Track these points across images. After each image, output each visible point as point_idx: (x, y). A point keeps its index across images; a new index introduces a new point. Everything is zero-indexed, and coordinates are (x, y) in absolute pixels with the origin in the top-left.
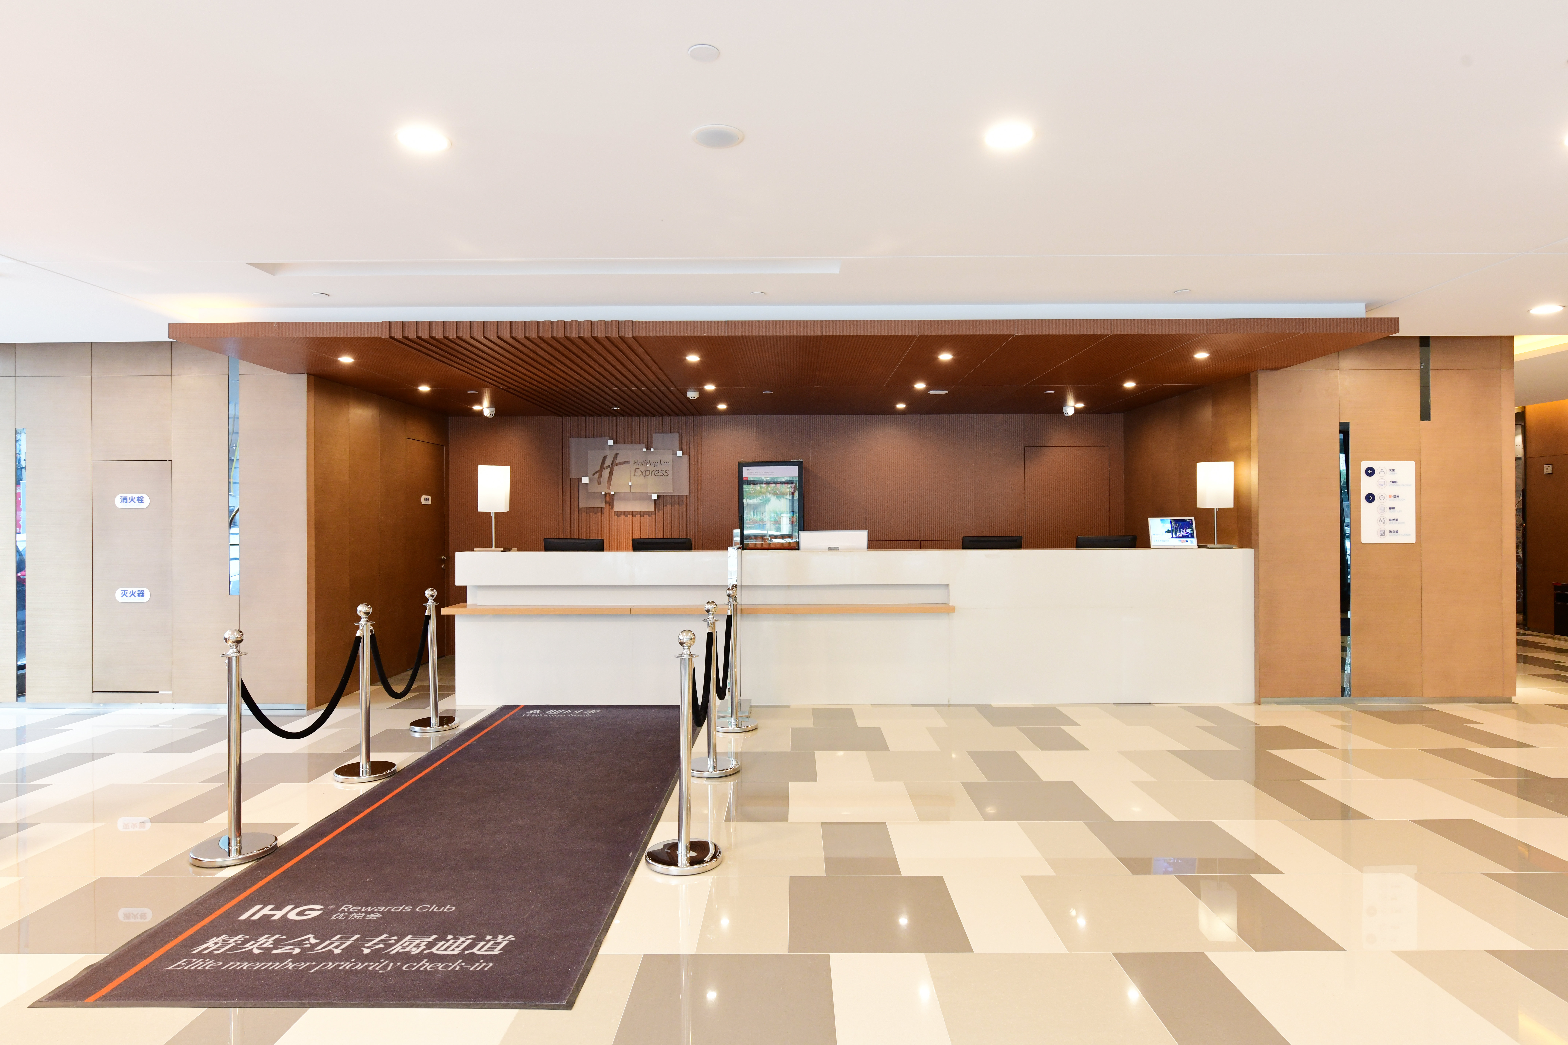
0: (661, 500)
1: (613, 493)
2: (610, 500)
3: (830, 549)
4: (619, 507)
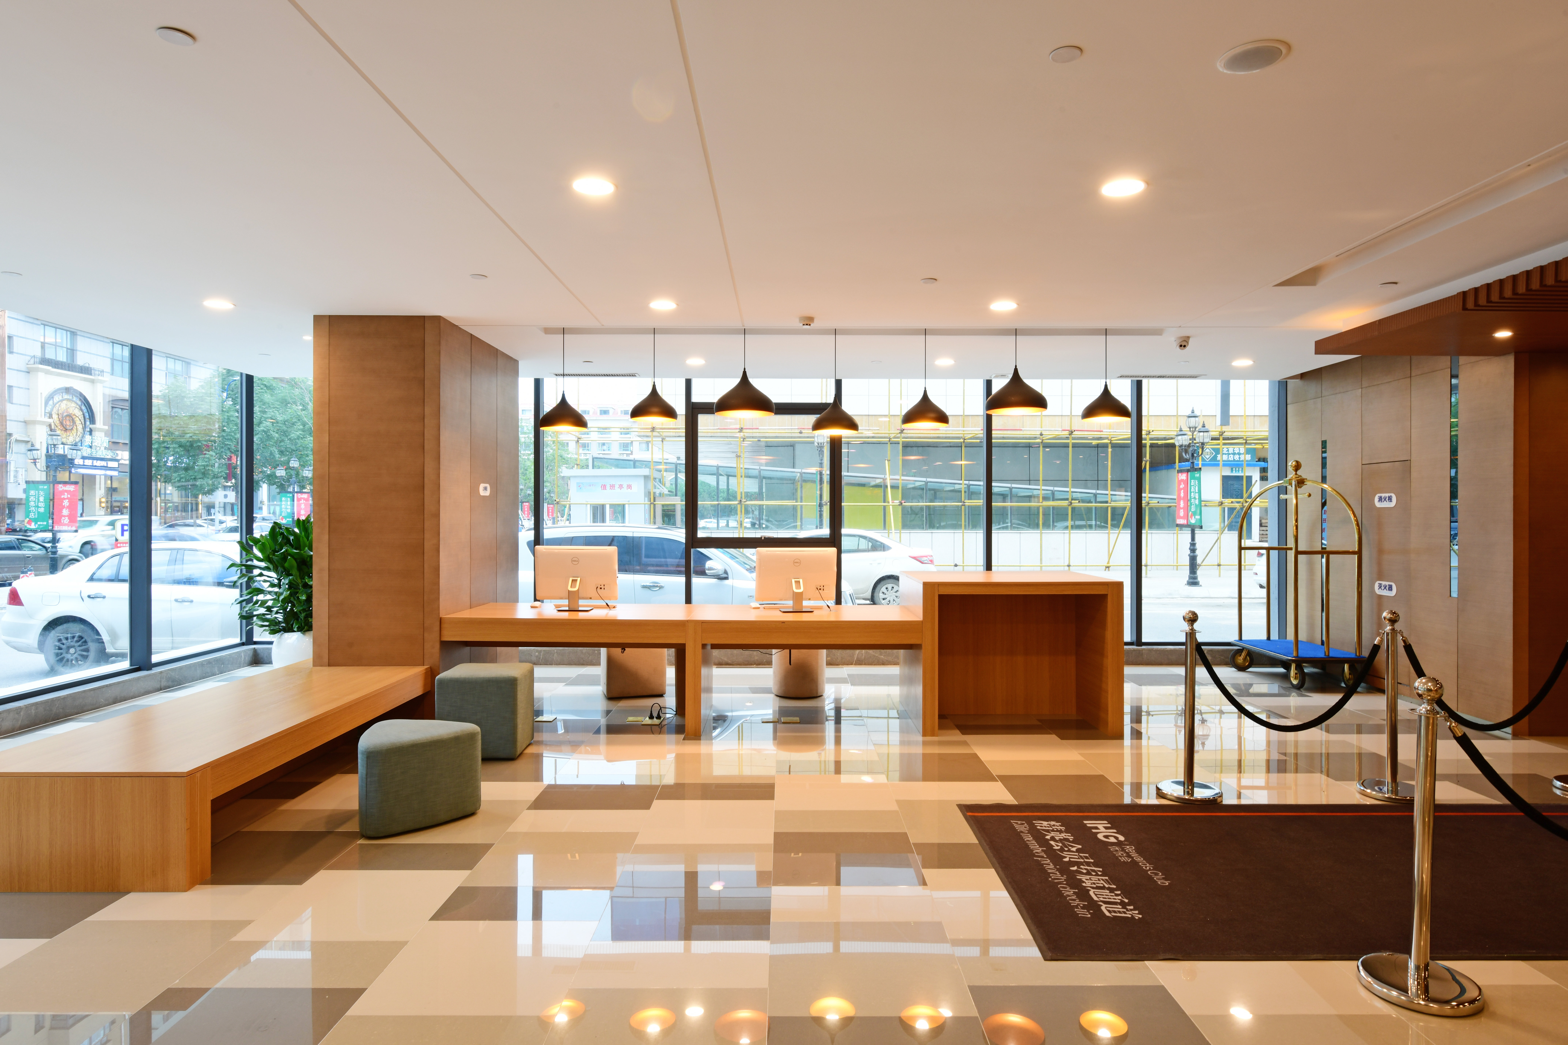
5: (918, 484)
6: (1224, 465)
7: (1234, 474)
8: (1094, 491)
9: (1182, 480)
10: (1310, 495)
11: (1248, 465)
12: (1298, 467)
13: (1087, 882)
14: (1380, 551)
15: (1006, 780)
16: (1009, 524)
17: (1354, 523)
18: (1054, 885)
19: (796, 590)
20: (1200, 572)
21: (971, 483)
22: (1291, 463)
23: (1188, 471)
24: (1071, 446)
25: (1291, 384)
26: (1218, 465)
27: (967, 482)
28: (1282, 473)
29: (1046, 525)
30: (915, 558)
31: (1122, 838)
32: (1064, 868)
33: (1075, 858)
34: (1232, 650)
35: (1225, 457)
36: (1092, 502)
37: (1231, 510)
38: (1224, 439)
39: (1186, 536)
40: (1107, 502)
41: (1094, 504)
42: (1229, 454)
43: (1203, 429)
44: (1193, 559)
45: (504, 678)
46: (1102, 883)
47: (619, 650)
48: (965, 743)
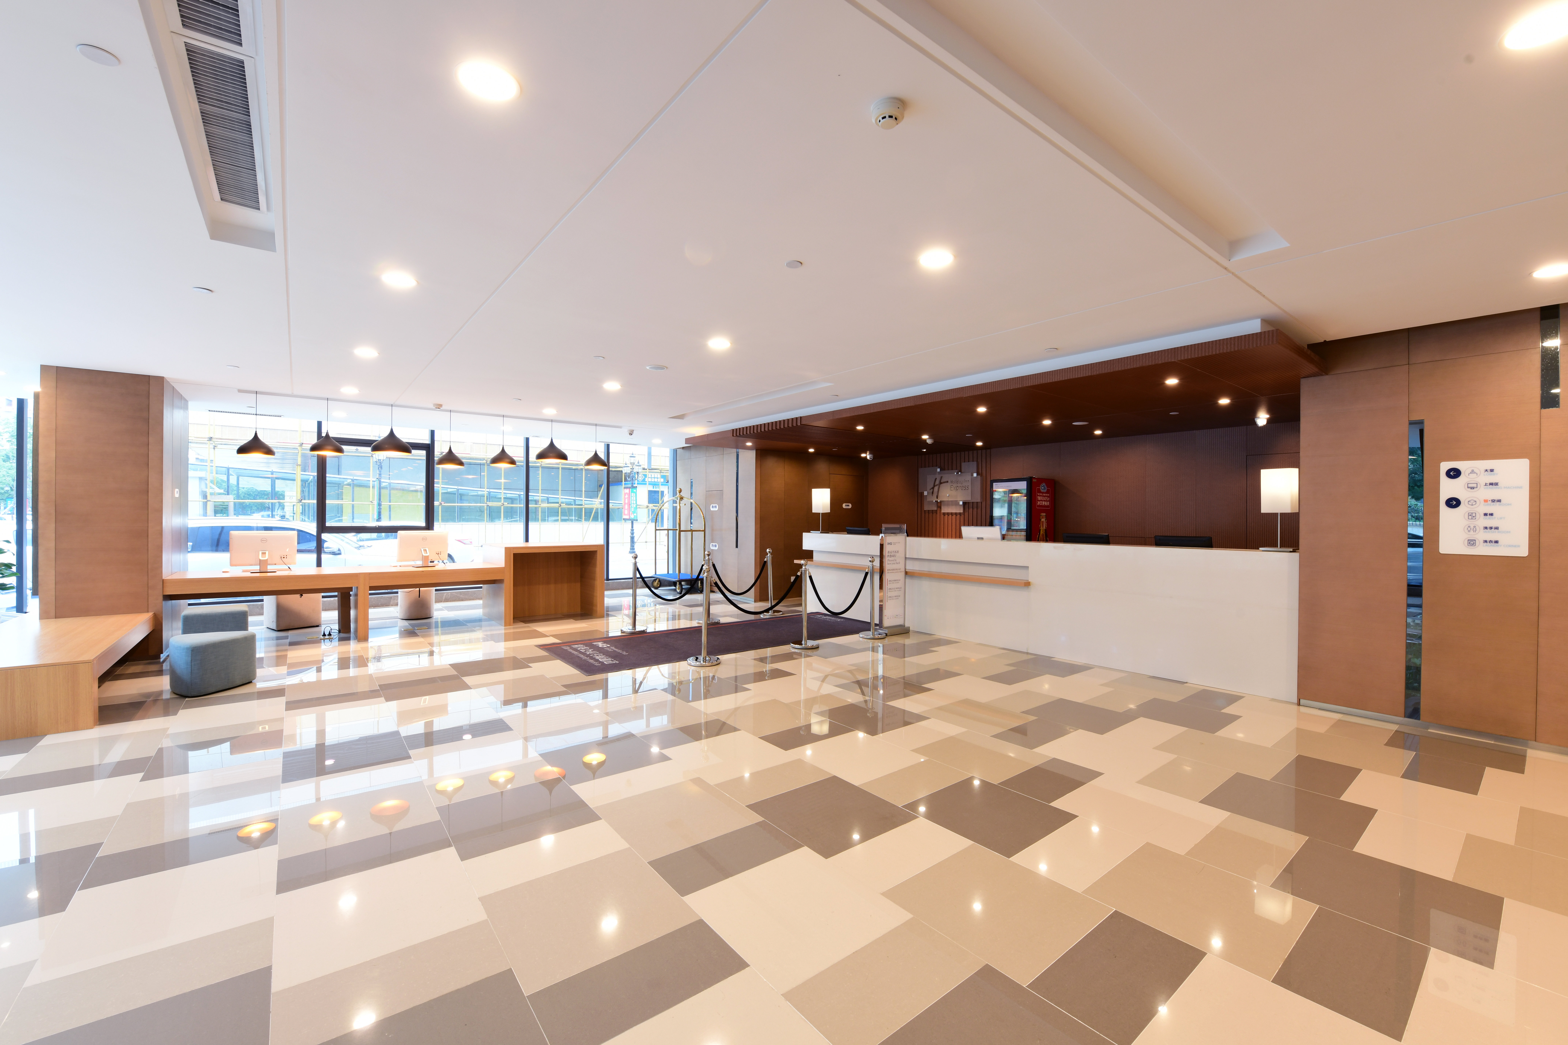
0: (967, 506)
1: (939, 501)
2: (939, 505)
3: (978, 538)
4: (945, 510)
5: (449, 490)
6: (649, 484)
7: (655, 489)
8: (574, 498)
9: (627, 493)
10: (685, 505)
11: (662, 485)
12: (680, 491)
13: (597, 658)
14: (713, 530)
15: (554, 636)
16: (518, 519)
17: (703, 518)
18: (585, 660)
19: (424, 555)
20: (636, 546)
21: (491, 490)
22: (678, 489)
23: (630, 488)
24: (560, 468)
25: (679, 451)
26: (646, 484)
27: (488, 490)
28: (674, 494)
29: (543, 520)
30: (459, 541)
31: (609, 646)
32: (588, 656)
33: (592, 653)
34: (651, 580)
35: (650, 480)
36: (572, 505)
37: (653, 510)
38: (649, 470)
39: (628, 525)
40: (581, 505)
41: (574, 506)
42: (652, 478)
43: (638, 465)
44: (632, 538)
45: (238, 611)
46: (603, 657)
47: (298, 596)
48: (528, 627)
